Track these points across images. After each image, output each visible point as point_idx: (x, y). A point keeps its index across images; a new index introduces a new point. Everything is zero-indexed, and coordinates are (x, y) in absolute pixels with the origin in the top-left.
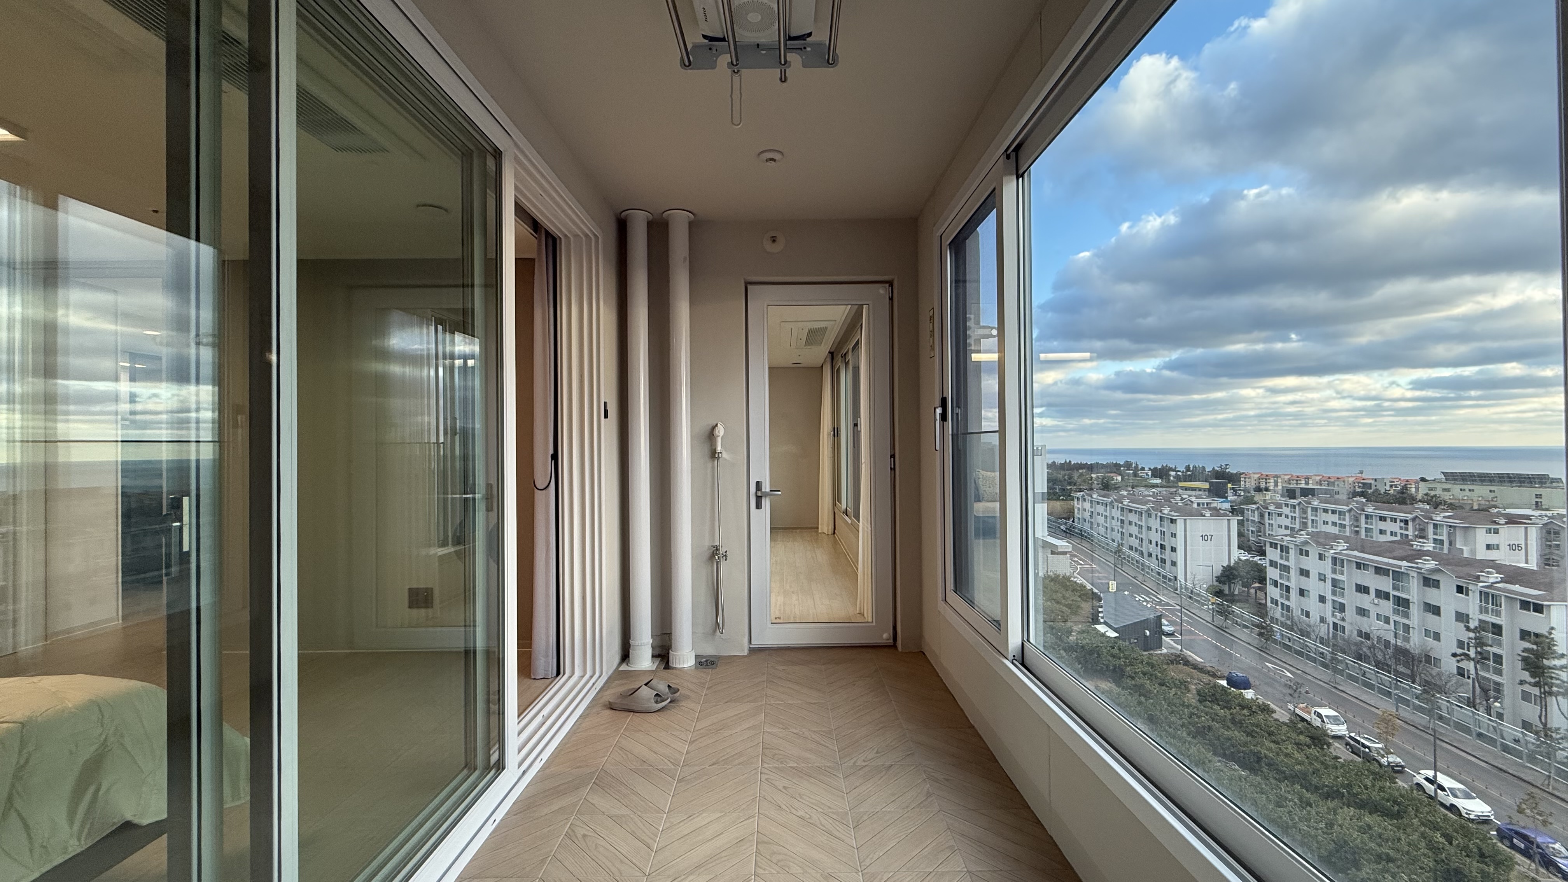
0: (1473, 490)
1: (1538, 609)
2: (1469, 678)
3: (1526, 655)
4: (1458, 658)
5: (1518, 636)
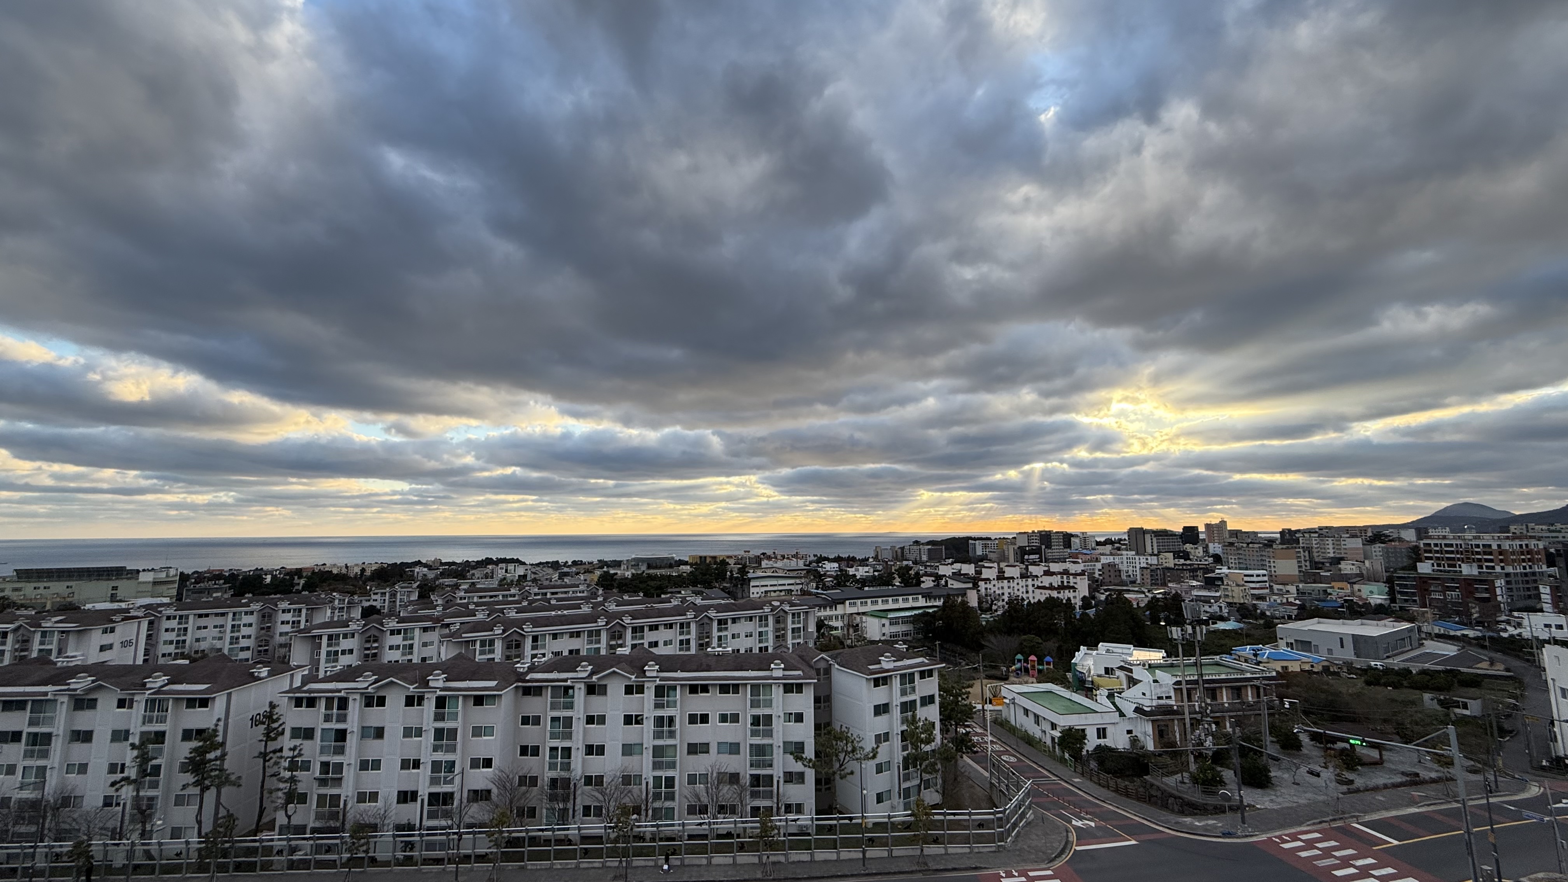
0: (49, 588)
1: (204, 703)
2: (118, 804)
3: (189, 756)
4: (118, 786)
5: (180, 738)
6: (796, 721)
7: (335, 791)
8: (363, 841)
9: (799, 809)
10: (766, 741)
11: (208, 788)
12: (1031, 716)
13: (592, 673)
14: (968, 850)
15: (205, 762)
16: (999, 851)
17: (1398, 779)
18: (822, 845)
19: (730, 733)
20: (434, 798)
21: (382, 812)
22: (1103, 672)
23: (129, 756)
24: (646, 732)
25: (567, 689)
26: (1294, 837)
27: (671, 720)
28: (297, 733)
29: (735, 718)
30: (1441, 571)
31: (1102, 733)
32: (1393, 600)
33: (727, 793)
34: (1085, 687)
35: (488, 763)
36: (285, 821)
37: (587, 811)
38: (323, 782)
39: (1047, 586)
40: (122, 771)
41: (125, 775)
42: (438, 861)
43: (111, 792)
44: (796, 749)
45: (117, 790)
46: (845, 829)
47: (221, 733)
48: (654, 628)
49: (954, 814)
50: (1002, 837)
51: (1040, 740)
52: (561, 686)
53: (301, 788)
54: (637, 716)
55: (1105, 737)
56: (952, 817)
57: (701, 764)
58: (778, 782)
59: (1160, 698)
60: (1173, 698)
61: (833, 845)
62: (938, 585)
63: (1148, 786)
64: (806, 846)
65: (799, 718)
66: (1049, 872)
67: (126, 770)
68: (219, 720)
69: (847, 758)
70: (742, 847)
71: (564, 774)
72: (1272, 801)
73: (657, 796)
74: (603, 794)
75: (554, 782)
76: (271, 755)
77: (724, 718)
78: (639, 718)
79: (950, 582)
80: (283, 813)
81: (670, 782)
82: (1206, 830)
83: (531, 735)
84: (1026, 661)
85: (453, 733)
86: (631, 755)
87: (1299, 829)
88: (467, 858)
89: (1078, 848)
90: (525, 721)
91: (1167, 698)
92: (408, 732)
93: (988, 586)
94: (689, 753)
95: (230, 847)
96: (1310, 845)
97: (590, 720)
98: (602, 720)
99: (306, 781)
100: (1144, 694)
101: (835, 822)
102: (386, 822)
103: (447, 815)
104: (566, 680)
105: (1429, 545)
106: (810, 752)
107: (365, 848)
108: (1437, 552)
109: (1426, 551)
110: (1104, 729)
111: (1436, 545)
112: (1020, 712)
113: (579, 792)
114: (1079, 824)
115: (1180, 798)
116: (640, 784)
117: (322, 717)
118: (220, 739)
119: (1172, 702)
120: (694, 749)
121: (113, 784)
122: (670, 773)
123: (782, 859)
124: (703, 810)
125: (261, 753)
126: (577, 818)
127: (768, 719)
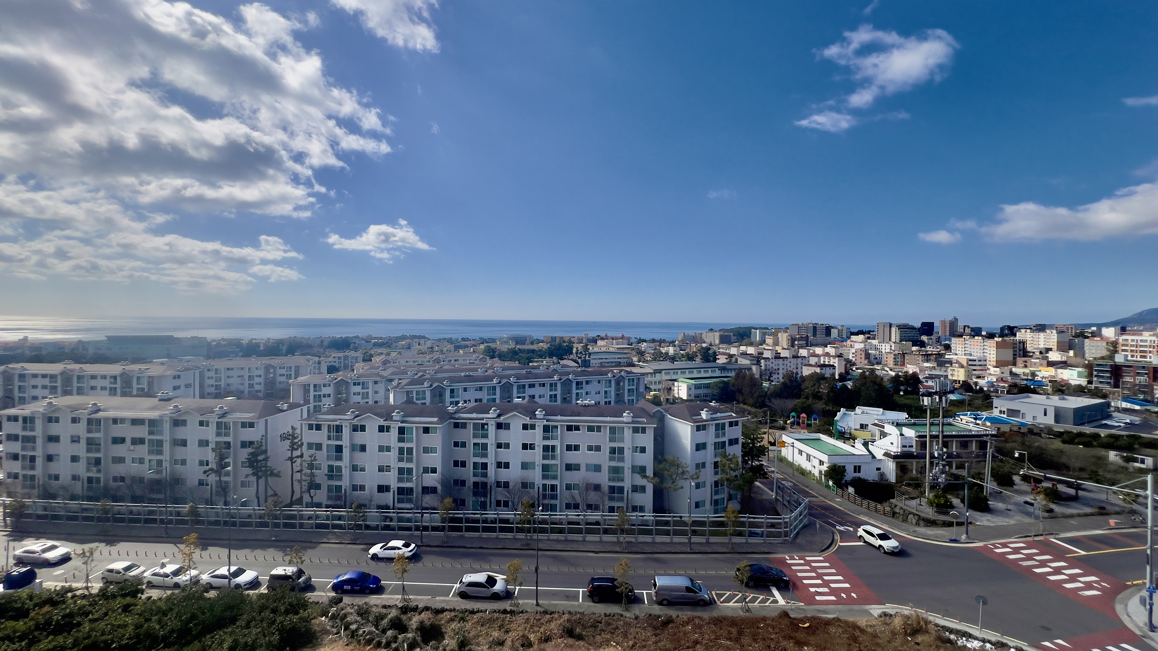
0: (128, 348)
1: (251, 425)
2: (207, 485)
3: (247, 457)
4: (207, 473)
5: (240, 446)
6: (640, 452)
7: (338, 483)
8: (361, 514)
9: (642, 509)
10: (620, 464)
11: (261, 477)
12: (804, 455)
13: (499, 416)
14: (763, 541)
15: (258, 461)
16: (784, 543)
17: (1088, 510)
18: (659, 533)
19: (593, 458)
20: (401, 491)
21: (369, 497)
22: (858, 427)
23: (211, 456)
24: (537, 456)
25: (483, 425)
26: (1004, 545)
27: (553, 447)
28: (310, 446)
29: (598, 448)
30: (1134, 361)
31: (857, 469)
32: (1090, 382)
33: (593, 497)
34: (845, 436)
35: (434, 471)
36: (309, 500)
37: (498, 503)
38: (330, 477)
39: (813, 364)
40: (207, 465)
41: (210, 467)
42: (409, 529)
43: (203, 477)
44: (642, 470)
45: (208, 476)
46: (676, 524)
47: (264, 444)
48: (532, 386)
49: (754, 518)
50: (786, 534)
51: (810, 472)
52: (479, 423)
53: (318, 480)
54: (531, 444)
55: (859, 472)
56: (752, 520)
57: (573, 477)
58: (628, 491)
59: (905, 446)
60: (914, 447)
61: (667, 533)
62: (730, 361)
63: (893, 507)
64: (649, 532)
65: (643, 450)
66: (821, 558)
67: (210, 464)
68: (263, 436)
69: (678, 478)
70: (606, 531)
71: (484, 479)
72: (988, 520)
73: (544, 497)
74: (509, 492)
75: (476, 484)
76: (295, 459)
77: (590, 448)
78: (532, 446)
79: (739, 359)
80: (308, 494)
81: (553, 488)
82: (937, 537)
83: (460, 454)
84: (799, 417)
85: (410, 451)
86: (527, 469)
87: (1009, 540)
88: (426, 529)
89: (841, 544)
90: (456, 444)
91: (910, 446)
92: (381, 449)
93: (768, 363)
94: (566, 470)
95: (280, 514)
96: (1016, 551)
97: (499, 446)
98: (507, 446)
99: (321, 475)
100: (892, 444)
101: (670, 519)
102: (372, 503)
103: (410, 501)
104: (483, 419)
105: (1127, 340)
106: (650, 472)
107: (363, 518)
108: (1132, 346)
109: (1123, 345)
110: (859, 467)
111: (1133, 340)
112: (796, 451)
113: (493, 492)
114: (842, 528)
115: (917, 515)
116: (534, 488)
117: (326, 437)
118: (264, 448)
119: (913, 450)
120: (569, 467)
121: (205, 472)
122: (554, 482)
123: (633, 540)
124: (576, 507)
125: (289, 458)
126: (493, 508)
127: (621, 450)
